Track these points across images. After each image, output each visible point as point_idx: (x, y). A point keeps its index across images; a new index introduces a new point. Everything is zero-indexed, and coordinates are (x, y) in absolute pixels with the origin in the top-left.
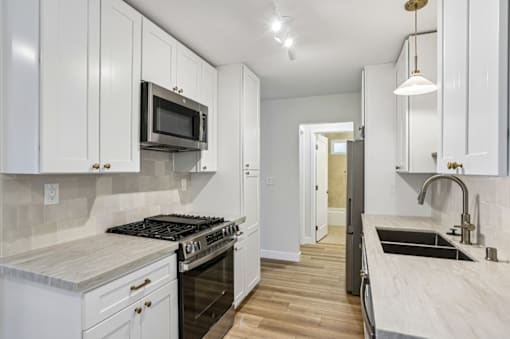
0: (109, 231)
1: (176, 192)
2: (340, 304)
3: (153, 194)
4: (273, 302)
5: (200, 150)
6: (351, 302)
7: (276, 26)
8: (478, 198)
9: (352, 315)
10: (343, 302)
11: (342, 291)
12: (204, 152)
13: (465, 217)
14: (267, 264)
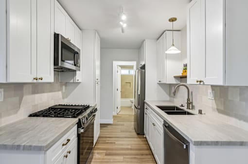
0: (30, 116)
1: (60, 92)
2: (136, 139)
3: (50, 94)
4: (108, 143)
5: (75, 71)
6: (140, 138)
7: (124, 17)
8: (192, 93)
9: (142, 143)
10: (137, 138)
11: (135, 134)
12: (78, 72)
13: (188, 100)
14: (103, 126)
